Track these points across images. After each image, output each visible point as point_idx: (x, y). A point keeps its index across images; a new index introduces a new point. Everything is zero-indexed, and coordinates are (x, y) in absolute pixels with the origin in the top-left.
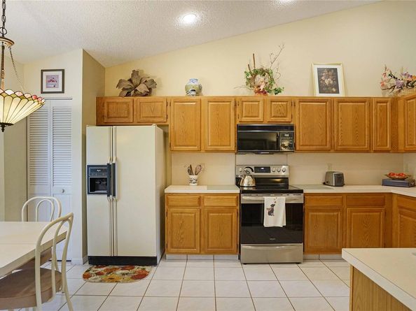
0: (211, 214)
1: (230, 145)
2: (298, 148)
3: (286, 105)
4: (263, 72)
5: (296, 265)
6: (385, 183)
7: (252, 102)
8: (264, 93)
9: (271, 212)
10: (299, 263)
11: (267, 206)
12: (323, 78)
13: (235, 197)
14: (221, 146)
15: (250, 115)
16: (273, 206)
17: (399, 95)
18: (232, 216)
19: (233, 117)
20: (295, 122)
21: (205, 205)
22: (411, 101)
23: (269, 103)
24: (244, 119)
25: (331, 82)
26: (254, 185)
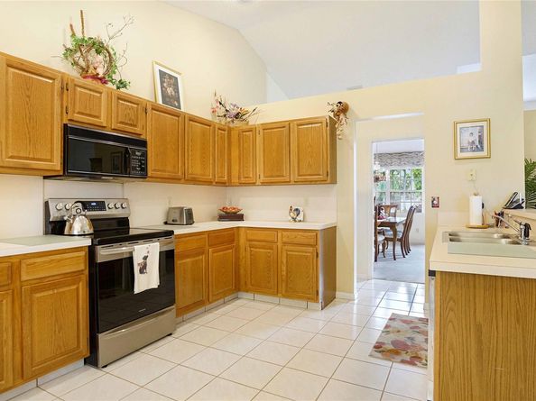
0: (38, 295)
1: (51, 161)
2: (149, 174)
3: (137, 108)
4: (99, 47)
5: (169, 338)
6: (221, 218)
7: (90, 90)
8: (103, 81)
9: (143, 269)
10: (171, 334)
11: (137, 260)
12: (165, 85)
13: (83, 253)
14: (34, 159)
15: (88, 112)
16: (145, 258)
17: (231, 125)
18: (78, 289)
19: (57, 109)
20: (147, 136)
21: (24, 277)
22: (247, 133)
23: (114, 99)
24: (77, 117)
25: (173, 93)
26: (91, 231)
